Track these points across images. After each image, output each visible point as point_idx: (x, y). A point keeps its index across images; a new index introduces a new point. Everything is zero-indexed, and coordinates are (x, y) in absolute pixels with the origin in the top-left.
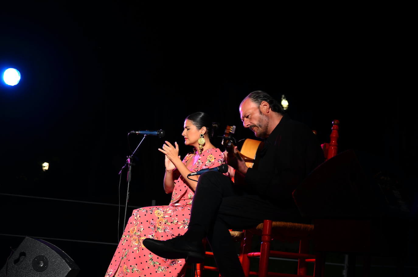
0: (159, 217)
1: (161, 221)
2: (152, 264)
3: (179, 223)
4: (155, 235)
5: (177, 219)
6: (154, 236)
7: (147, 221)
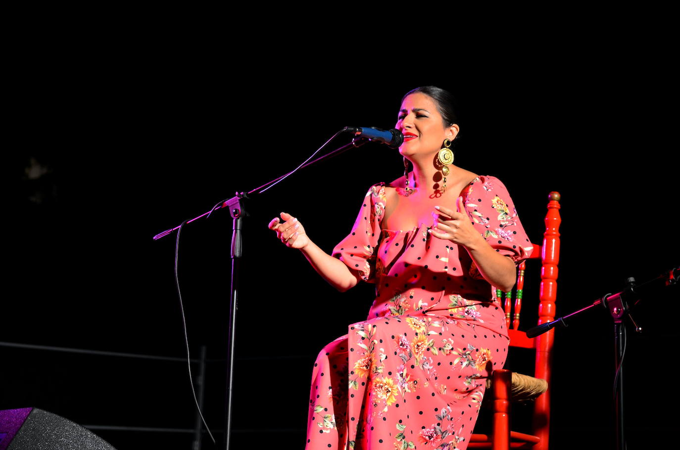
0: (418, 331)
1: (420, 344)
2: (403, 446)
3: (454, 353)
4: (407, 375)
5: (453, 342)
6: (404, 375)
7: (393, 337)
